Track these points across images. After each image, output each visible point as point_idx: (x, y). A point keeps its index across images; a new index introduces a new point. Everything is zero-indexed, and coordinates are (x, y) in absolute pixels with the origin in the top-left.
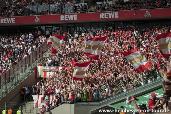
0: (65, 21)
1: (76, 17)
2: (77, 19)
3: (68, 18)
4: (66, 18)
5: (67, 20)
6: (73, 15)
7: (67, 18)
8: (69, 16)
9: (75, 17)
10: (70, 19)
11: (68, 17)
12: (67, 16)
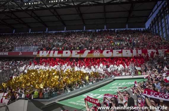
12: (37, 52)
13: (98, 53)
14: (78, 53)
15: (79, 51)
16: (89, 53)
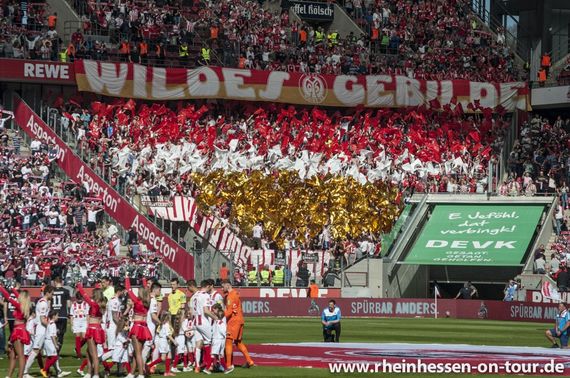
0: (35, 78)
1: (66, 72)
2: (67, 77)
3: (44, 73)
4: (38, 71)
5: (43, 76)
6: (58, 66)
7: (42, 71)
8: (47, 66)
9: (63, 72)
10: (49, 76)
11: (44, 68)
12: (42, 66)
13: (318, 85)
14: (247, 81)
15: (248, 73)
16: (286, 83)
